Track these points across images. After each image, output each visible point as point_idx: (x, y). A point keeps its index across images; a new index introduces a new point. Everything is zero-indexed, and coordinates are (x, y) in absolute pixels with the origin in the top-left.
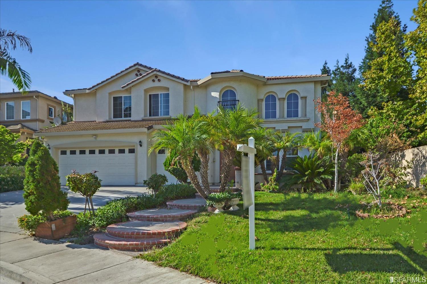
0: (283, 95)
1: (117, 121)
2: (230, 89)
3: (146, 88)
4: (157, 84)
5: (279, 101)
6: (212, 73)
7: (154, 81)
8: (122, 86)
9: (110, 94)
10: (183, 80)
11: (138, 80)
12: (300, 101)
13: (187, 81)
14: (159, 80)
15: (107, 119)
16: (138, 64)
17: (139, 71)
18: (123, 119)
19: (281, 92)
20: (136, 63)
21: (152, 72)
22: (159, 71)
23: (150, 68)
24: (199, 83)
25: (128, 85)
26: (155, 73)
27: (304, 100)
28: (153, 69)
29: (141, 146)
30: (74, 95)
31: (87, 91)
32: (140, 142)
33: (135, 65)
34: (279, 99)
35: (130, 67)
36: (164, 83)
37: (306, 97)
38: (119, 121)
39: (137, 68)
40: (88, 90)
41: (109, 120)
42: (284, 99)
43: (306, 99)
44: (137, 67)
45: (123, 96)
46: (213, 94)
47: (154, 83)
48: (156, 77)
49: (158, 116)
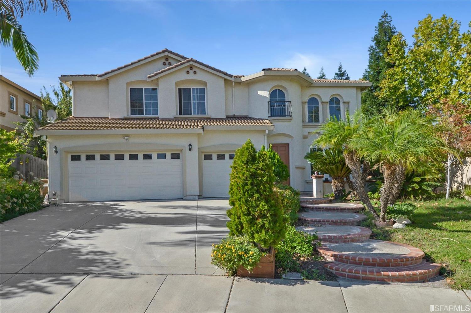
0: (328, 100)
1: (136, 119)
2: (279, 89)
3: (177, 80)
4: (191, 76)
5: (322, 105)
6: (264, 70)
7: (188, 72)
8: (148, 76)
9: (128, 84)
10: (226, 74)
11: (169, 69)
12: (342, 106)
13: (231, 76)
14: (195, 72)
15: (125, 115)
16: (166, 51)
17: (167, 59)
18: (145, 116)
19: (325, 95)
20: (164, 49)
21: (188, 61)
22: (196, 62)
23: (183, 57)
24: (243, 79)
25: (156, 75)
26: (191, 63)
27: (346, 106)
28: (187, 58)
29: (190, 150)
30: (73, 82)
31: (97, 79)
32: (190, 145)
33: (164, 52)
34: (322, 103)
35: (158, 54)
36: (201, 76)
37: (349, 102)
38: (139, 119)
39: (165, 56)
40: (99, 77)
41: (127, 117)
42: (327, 102)
43: (348, 104)
44: (166, 54)
45: (144, 87)
46: (260, 93)
47: (189, 75)
48: (191, 68)
49: (191, 114)
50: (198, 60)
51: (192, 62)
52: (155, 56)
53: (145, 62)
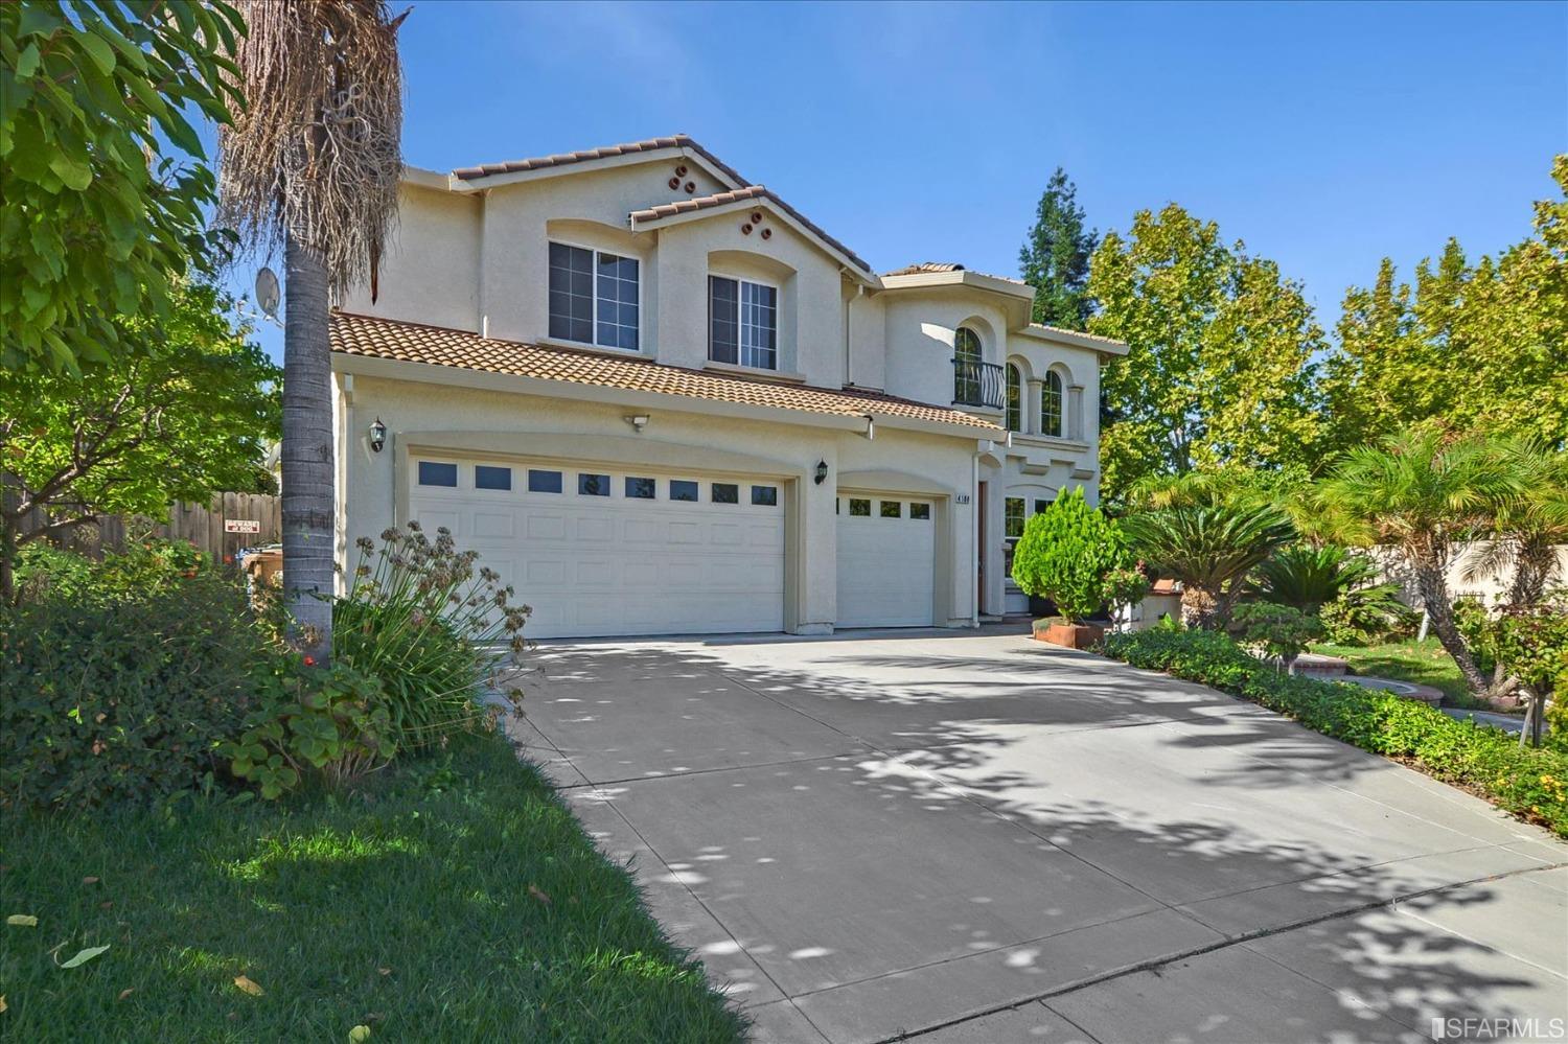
2: (974, 328)
3: (717, 246)
4: (754, 244)
5: (1029, 386)
7: (747, 229)
8: (634, 213)
9: (546, 225)
12: (1065, 396)
14: (766, 233)
16: (690, 143)
17: (684, 171)
18: (595, 346)
19: (1038, 362)
20: (682, 135)
22: (776, 201)
23: (738, 179)
25: (660, 214)
26: (760, 201)
27: (1076, 395)
28: (751, 185)
29: (819, 480)
31: (453, 183)
32: (823, 465)
33: (682, 143)
34: (1031, 381)
36: (781, 249)
39: (682, 158)
42: (1042, 382)
44: (688, 152)
45: (597, 249)
46: (929, 329)
47: (748, 237)
48: (757, 217)
49: (736, 362)
50: (780, 198)
51: (767, 200)
52: (652, 152)
53: (619, 164)
